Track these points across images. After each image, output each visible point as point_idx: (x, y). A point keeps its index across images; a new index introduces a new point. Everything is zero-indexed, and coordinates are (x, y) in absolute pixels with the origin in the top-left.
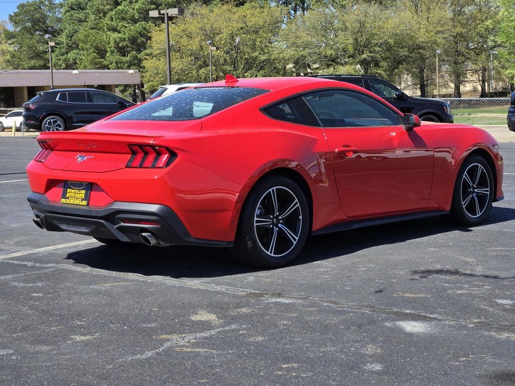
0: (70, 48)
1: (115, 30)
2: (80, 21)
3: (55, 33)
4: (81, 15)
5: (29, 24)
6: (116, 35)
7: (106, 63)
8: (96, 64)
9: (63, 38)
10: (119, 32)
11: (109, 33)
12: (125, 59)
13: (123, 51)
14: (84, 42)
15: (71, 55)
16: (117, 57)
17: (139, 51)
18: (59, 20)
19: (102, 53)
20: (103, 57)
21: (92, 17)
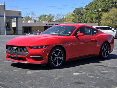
0: (86, 18)
1: (95, 14)
2: (88, 12)
3: (83, 15)
4: (88, 11)
5: (77, 13)
6: (95, 15)
7: (93, 21)
8: (91, 21)
9: (84, 16)
10: (96, 14)
11: (94, 15)
12: (97, 20)
13: (97, 19)
14: (88, 17)
15: (86, 20)
16: (95, 20)
17: (100, 19)
18: (84, 12)
19: (92, 19)
20: (92, 20)
21: (90, 11)
